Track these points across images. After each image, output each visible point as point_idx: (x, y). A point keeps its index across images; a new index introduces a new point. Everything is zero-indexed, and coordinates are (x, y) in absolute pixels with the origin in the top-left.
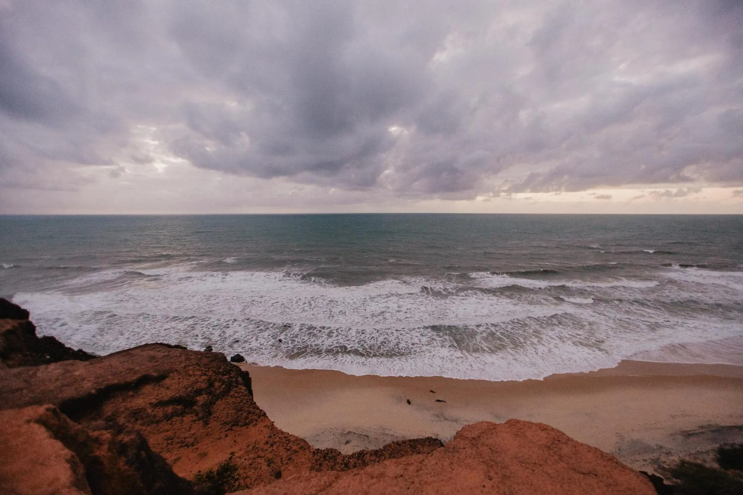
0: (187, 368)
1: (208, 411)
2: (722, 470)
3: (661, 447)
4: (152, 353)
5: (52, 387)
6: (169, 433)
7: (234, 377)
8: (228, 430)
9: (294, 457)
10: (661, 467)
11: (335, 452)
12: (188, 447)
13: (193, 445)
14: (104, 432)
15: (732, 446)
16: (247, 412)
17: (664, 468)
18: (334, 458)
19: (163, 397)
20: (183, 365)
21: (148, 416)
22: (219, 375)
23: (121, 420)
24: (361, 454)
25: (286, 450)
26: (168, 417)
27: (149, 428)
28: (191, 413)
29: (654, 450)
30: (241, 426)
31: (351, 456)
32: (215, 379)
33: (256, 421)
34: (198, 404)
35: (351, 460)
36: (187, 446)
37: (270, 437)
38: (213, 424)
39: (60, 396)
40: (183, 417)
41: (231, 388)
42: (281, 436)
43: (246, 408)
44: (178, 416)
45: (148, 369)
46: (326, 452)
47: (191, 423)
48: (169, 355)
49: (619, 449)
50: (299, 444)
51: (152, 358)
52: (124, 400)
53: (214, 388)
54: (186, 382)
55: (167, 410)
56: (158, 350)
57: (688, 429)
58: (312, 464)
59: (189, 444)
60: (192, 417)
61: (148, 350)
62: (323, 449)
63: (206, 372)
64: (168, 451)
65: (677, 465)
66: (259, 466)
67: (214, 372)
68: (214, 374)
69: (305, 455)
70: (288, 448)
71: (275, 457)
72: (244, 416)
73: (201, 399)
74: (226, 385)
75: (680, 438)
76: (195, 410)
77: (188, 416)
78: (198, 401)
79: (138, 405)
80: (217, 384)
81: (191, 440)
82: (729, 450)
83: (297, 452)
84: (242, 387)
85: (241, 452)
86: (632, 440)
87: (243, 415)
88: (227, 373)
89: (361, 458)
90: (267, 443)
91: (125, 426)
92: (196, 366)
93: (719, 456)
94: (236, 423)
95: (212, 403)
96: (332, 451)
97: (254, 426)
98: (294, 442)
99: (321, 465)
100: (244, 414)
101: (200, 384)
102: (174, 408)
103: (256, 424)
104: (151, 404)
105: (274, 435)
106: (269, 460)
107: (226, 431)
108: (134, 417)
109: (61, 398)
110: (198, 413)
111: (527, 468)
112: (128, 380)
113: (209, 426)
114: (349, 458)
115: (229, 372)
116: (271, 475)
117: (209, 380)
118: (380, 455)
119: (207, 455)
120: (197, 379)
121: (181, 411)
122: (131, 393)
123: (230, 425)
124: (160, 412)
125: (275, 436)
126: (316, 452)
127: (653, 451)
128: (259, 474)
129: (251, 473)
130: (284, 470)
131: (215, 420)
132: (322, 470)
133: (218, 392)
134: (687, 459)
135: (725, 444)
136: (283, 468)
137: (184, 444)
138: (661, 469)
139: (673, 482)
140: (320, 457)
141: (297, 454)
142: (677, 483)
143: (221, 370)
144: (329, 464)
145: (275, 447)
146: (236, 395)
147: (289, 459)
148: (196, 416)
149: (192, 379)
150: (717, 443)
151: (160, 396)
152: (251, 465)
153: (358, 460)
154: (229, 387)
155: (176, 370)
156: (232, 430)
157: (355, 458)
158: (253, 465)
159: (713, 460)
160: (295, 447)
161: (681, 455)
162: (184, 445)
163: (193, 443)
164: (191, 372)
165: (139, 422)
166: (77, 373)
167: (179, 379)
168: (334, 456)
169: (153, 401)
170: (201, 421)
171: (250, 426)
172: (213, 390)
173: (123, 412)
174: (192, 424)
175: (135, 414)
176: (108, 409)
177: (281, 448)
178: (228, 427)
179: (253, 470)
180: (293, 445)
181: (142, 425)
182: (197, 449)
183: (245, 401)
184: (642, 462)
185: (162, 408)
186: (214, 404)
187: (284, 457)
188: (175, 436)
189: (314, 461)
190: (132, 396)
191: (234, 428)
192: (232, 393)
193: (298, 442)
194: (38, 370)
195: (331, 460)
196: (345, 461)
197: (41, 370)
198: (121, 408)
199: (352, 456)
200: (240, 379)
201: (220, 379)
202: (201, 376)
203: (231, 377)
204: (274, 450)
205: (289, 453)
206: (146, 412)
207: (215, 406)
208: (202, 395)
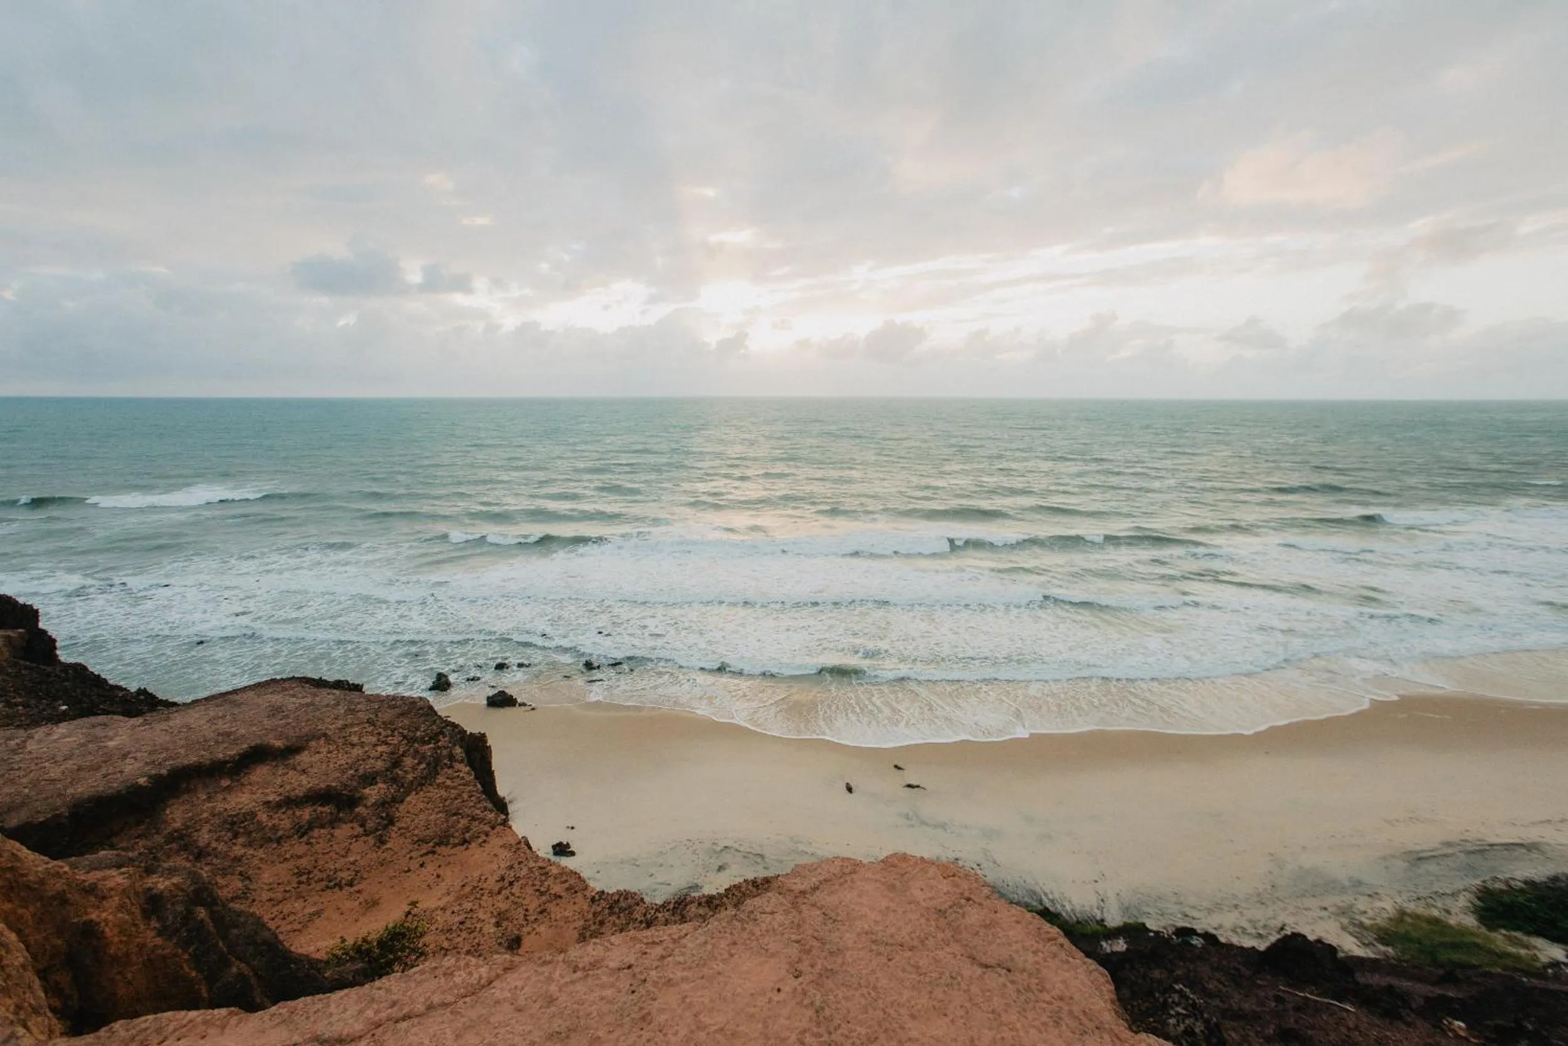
0: (349, 730)
1: (387, 815)
2: (1483, 930)
3: (1360, 883)
4: (277, 699)
5: (55, 772)
6: (304, 862)
7: (445, 748)
8: (426, 854)
9: (551, 907)
10: (1356, 922)
11: (633, 898)
12: (341, 888)
13: (350, 884)
14: (113, 872)
15: (1507, 883)
16: (468, 816)
17: (1361, 925)
18: (629, 910)
19: (294, 790)
20: (340, 723)
21: (261, 827)
22: (414, 743)
23: (204, 837)
24: (680, 904)
25: (537, 893)
26: (302, 831)
27: (261, 853)
28: (351, 821)
29: (1344, 888)
30: (455, 846)
31: (660, 907)
32: (404, 752)
33: (487, 835)
34: (365, 802)
35: (660, 915)
36: (340, 886)
37: (511, 867)
38: (395, 841)
39: (70, 791)
40: (333, 828)
41: (439, 768)
42: (534, 865)
43: (466, 810)
44: (322, 826)
45: (264, 732)
46: (616, 898)
47: (349, 841)
48: (312, 704)
49: (1273, 886)
50: (566, 881)
51: (276, 711)
52: (209, 799)
53: (401, 770)
54: (343, 760)
55: (301, 815)
56: (291, 692)
57: (1418, 848)
58: (586, 921)
59: (344, 882)
60: (352, 828)
61: (271, 693)
62: (611, 892)
63: (387, 737)
64: (299, 896)
65: (1390, 919)
66: (478, 926)
67: (405, 737)
68: (405, 741)
69: (574, 903)
70: (542, 889)
71: (514, 907)
72: (460, 825)
73: (373, 793)
74: (428, 764)
75: (1401, 865)
76: (358, 814)
77: (344, 826)
78: (366, 798)
79: (240, 807)
80: (408, 761)
81: (346, 875)
82: (1502, 891)
83: (560, 897)
84: (461, 767)
85: (448, 898)
86: (1301, 868)
87: (459, 822)
88: (431, 738)
89: (679, 911)
90: (503, 879)
91: (210, 849)
92: (367, 725)
93: (1479, 903)
94: (443, 840)
95: (397, 800)
96: (625, 895)
97: (480, 845)
98: (555, 878)
99: (602, 923)
100: (462, 821)
101: (373, 761)
102: (315, 811)
103: (485, 841)
104: (267, 803)
105: (520, 863)
106: (499, 914)
107: (421, 856)
108: (229, 830)
109: (73, 795)
110: (366, 821)
111: (879, 954)
112: (221, 756)
113: (388, 846)
114: (657, 910)
115: (434, 737)
116: (500, 944)
117: (392, 753)
118: (716, 907)
119: (378, 904)
120: (366, 752)
121: (329, 817)
122: (225, 783)
123: (431, 844)
124: (284, 821)
125: (521, 866)
126: (597, 897)
127: (1343, 890)
128: (477, 941)
129: (460, 939)
130: (529, 933)
131: (401, 835)
132: (603, 933)
133: (410, 777)
134: (1411, 907)
135: (1495, 879)
136: (525, 930)
137: (332, 884)
138: (1354, 925)
139: (1379, 952)
140: (603, 908)
141: (558, 901)
142: (1385, 954)
143: (418, 734)
144: (617, 921)
145: (516, 889)
146: (449, 782)
147: (541, 912)
148: (362, 826)
149: (357, 751)
150: (1476, 877)
151: (288, 787)
152: (462, 923)
153: (673, 915)
154: (435, 766)
155: (325, 735)
156: (434, 853)
157: (668, 910)
158: (468, 924)
159: (1465, 911)
160: (557, 889)
161: (1399, 900)
162: (334, 884)
163: (352, 880)
164: (355, 739)
165: (241, 840)
166: (111, 744)
167: (330, 752)
168: (630, 907)
169: (271, 798)
170: (371, 837)
171: (473, 844)
172: (400, 772)
173: (207, 821)
174: (351, 844)
175: (233, 823)
176: (176, 815)
177: (529, 890)
178: (425, 848)
179: (464, 934)
180: (554, 883)
181: (250, 844)
182: (359, 892)
183: (465, 796)
184: (1318, 910)
185: (290, 812)
186: (402, 801)
187: (531, 907)
188: (315, 867)
189: (591, 916)
190: (228, 789)
191: (438, 849)
192: (440, 779)
193: (565, 878)
194: (31, 737)
195: (622, 915)
196: (649, 916)
197: (37, 737)
198: (203, 811)
199: (663, 906)
200: (458, 751)
201: (417, 752)
202: (376, 745)
203: (439, 748)
204: (513, 894)
205: (544, 898)
206: (255, 820)
207: (402, 807)
208: (376, 783)
